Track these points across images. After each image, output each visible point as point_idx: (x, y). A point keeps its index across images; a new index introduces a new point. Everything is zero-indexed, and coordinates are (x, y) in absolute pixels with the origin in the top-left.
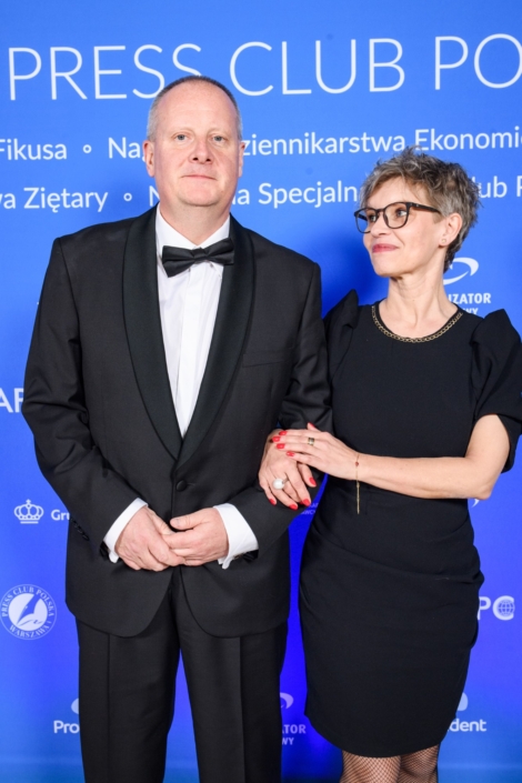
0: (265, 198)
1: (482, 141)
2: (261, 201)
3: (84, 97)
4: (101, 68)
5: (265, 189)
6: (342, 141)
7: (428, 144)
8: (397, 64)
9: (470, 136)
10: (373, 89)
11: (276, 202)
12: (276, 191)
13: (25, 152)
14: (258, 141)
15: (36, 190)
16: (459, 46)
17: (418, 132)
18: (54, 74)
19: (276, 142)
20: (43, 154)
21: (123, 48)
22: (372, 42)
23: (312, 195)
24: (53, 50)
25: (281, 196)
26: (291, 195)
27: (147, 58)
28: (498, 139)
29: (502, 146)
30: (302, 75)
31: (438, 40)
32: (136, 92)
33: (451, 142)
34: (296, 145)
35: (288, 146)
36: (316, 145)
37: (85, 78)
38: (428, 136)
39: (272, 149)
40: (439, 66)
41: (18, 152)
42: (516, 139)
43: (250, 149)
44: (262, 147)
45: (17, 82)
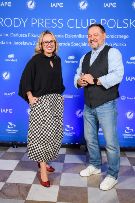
0: (72, 45)
1: (108, 37)
3: (43, 27)
4: (47, 22)
5: (72, 43)
6: (85, 36)
13: (34, 36)
14: (71, 35)
15: (35, 42)
16: (105, 21)
18: (39, 23)
20: (37, 36)
21: (50, 19)
22: (91, 20)
23: (80, 45)
24: (39, 19)
25: (75, 44)
26: (77, 44)
27: (54, 21)
28: (111, 36)
30: (79, 25)
31: (102, 20)
32: (52, 27)
34: (78, 36)
35: (76, 36)
36: (81, 36)
37: (44, 24)
39: (74, 37)
41: (32, 36)
42: (114, 37)
43: (70, 37)
44: (72, 36)
45: (33, 24)
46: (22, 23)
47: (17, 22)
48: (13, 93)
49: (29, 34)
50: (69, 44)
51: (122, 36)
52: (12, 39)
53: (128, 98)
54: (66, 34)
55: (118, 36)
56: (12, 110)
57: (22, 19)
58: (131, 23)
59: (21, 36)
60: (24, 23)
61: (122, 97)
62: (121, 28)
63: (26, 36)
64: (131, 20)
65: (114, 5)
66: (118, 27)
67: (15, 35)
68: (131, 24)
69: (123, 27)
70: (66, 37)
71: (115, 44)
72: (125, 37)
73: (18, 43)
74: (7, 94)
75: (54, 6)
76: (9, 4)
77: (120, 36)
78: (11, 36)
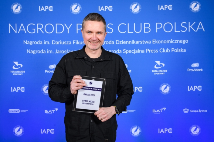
0: (124, 52)
1: (165, 42)
2: (124, 53)
5: (124, 50)
6: (139, 42)
7: (155, 42)
8: (149, 28)
9: (163, 41)
10: (145, 32)
11: (127, 53)
12: (126, 51)
13: (79, 43)
16: (161, 25)
17: (153, 40)
19: (127, 42)
20: (83, 43)
22: (145, 24)
23: (133, 51)
25: (127, 52)
26: (129, 51)
28: (168, 41)
29: (169, 43)
30: (131, 29)
31: (157, 23)
33: (159, 42)
34: (130, 42)
35: (129, 42)
36: (134, 42)
38: (155, 41)
39: (126, 43)
40: (157, 28)
41: (78, 43)
42: (172, 42)
43: (122, 43)
44: (124, 42)
45: (78, 30)
46: (66, 29)
47: (60, 28)
48: (56, 110)
49: (74, 42)
50: (121, 52)
51: (180, 41)
52: (54, 48)
53: (192, 111)
54: (116, 41)
55: (177, 41)
56: (53, 130)
57: (65, 24)
58: (190, 26)
59: (64, 43)
60: (68, 29)
61: (185, 110)
62: (180, 32)
63: (71, 43)
64: (189, 23)
65: (170, 7)
66: (176, 31)
67: (57, 43)
68: (190, 28)
69: (181, 31)
70: (116, 44)
71: (173, 49)
72: (184, 42)
73: (61, 52)
74: (48, 111)
75: (102, 10)
76: (50, 8)
77: (179, 41)
78: (53, 44)
